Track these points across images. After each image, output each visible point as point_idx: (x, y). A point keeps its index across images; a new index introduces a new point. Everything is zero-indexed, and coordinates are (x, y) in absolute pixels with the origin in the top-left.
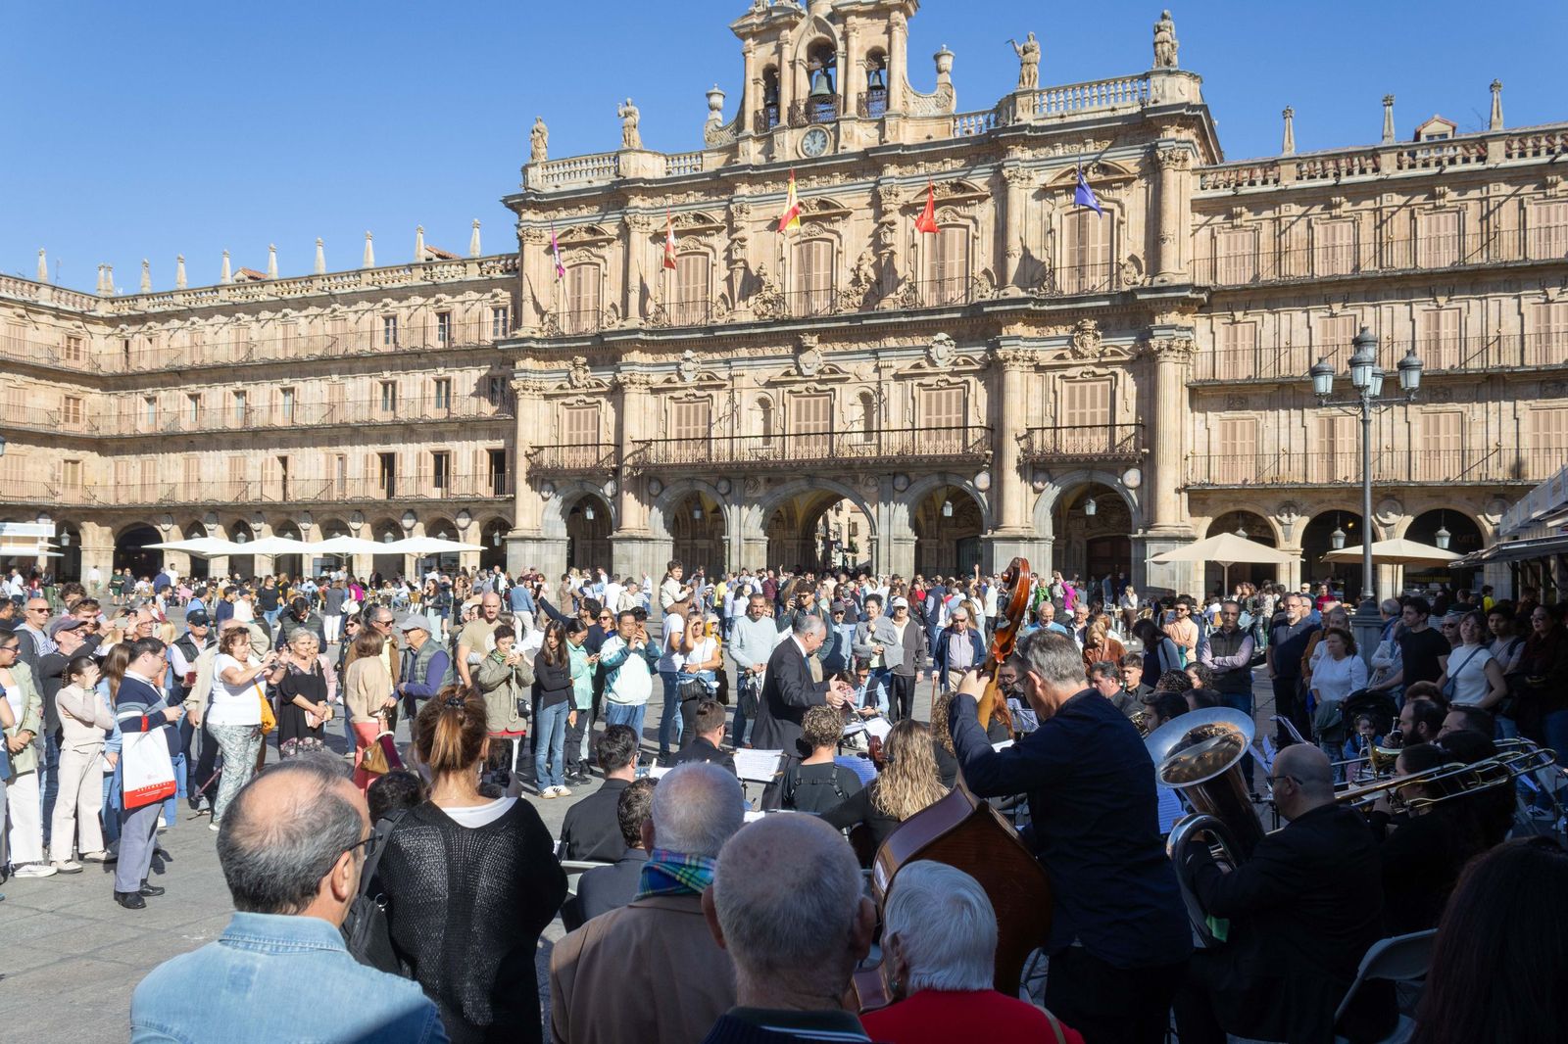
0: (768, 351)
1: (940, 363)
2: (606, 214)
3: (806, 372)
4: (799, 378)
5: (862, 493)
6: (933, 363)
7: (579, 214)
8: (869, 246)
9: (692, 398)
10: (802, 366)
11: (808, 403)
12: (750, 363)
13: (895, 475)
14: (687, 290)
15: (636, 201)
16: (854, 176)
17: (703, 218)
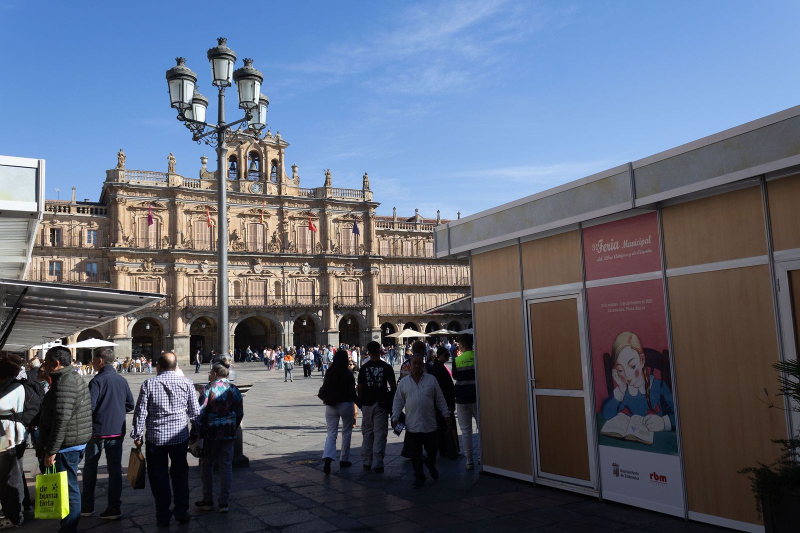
0: (239, 263)
1: (305, 273)
2: (160, 198)
3: (256, 272)
4: (253, 274)
5: (278, 317)
6: (303, 273)
7: (147, 196)
8: (277, 229)
9: (206, 279)
10: (255, 270)
11: (255, 284)
12: (232, 267)
13: (291, 311)
14: (202, 236)
15: (180, 196)
16: (272, 203)
17: (209, 207)
